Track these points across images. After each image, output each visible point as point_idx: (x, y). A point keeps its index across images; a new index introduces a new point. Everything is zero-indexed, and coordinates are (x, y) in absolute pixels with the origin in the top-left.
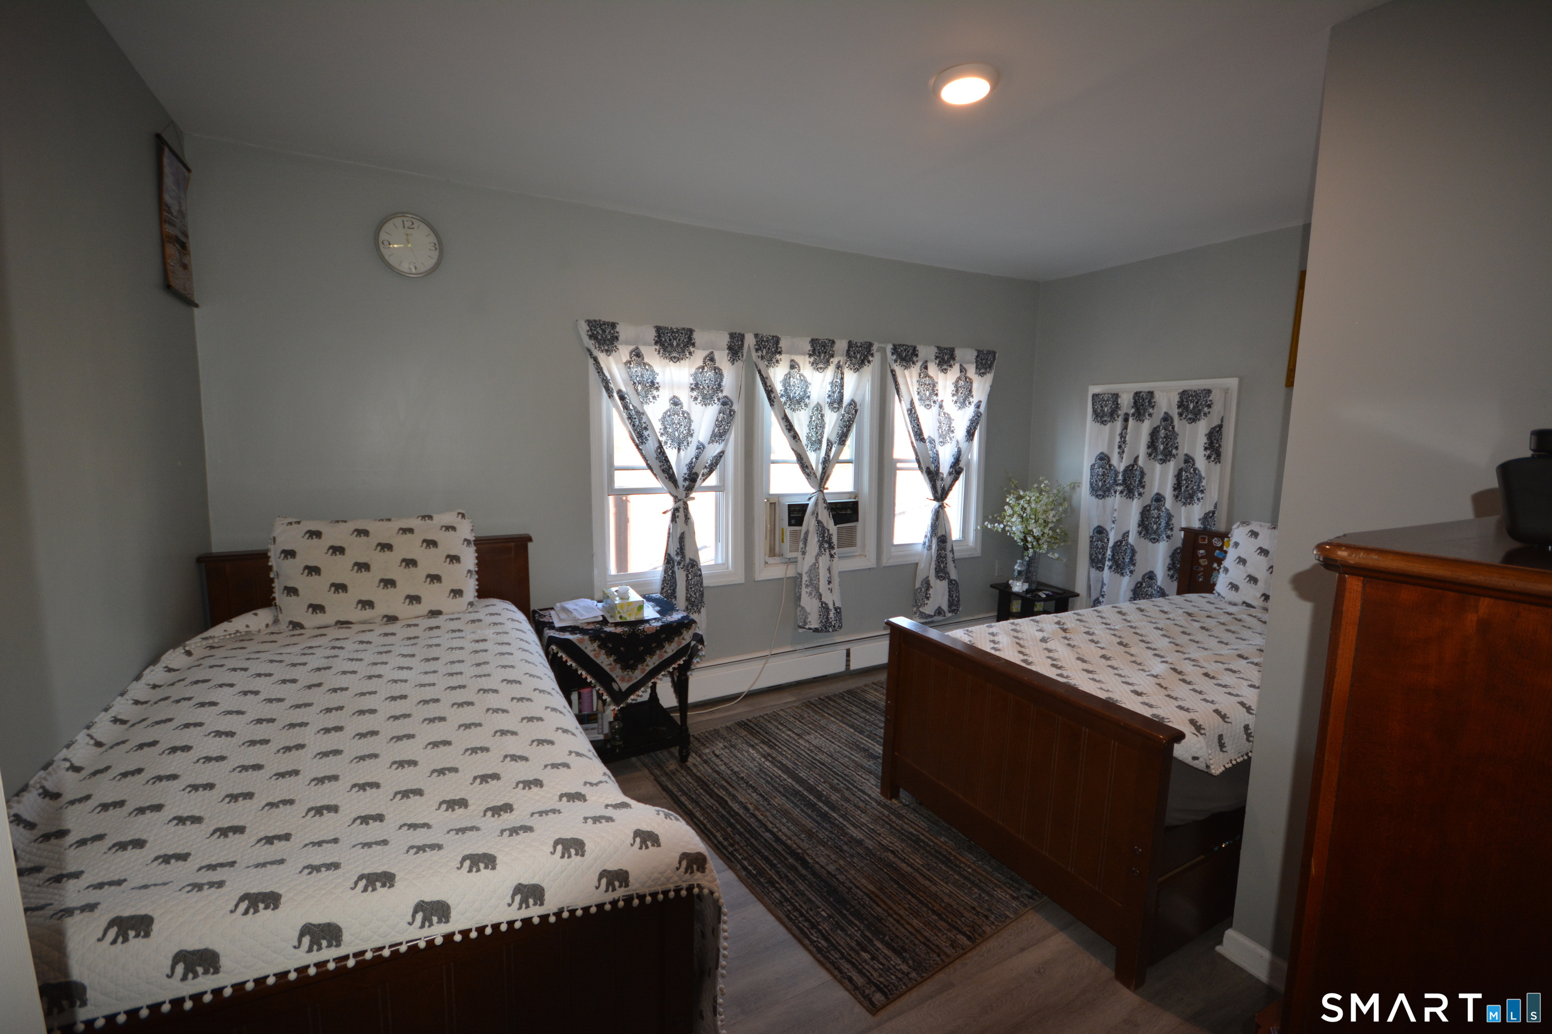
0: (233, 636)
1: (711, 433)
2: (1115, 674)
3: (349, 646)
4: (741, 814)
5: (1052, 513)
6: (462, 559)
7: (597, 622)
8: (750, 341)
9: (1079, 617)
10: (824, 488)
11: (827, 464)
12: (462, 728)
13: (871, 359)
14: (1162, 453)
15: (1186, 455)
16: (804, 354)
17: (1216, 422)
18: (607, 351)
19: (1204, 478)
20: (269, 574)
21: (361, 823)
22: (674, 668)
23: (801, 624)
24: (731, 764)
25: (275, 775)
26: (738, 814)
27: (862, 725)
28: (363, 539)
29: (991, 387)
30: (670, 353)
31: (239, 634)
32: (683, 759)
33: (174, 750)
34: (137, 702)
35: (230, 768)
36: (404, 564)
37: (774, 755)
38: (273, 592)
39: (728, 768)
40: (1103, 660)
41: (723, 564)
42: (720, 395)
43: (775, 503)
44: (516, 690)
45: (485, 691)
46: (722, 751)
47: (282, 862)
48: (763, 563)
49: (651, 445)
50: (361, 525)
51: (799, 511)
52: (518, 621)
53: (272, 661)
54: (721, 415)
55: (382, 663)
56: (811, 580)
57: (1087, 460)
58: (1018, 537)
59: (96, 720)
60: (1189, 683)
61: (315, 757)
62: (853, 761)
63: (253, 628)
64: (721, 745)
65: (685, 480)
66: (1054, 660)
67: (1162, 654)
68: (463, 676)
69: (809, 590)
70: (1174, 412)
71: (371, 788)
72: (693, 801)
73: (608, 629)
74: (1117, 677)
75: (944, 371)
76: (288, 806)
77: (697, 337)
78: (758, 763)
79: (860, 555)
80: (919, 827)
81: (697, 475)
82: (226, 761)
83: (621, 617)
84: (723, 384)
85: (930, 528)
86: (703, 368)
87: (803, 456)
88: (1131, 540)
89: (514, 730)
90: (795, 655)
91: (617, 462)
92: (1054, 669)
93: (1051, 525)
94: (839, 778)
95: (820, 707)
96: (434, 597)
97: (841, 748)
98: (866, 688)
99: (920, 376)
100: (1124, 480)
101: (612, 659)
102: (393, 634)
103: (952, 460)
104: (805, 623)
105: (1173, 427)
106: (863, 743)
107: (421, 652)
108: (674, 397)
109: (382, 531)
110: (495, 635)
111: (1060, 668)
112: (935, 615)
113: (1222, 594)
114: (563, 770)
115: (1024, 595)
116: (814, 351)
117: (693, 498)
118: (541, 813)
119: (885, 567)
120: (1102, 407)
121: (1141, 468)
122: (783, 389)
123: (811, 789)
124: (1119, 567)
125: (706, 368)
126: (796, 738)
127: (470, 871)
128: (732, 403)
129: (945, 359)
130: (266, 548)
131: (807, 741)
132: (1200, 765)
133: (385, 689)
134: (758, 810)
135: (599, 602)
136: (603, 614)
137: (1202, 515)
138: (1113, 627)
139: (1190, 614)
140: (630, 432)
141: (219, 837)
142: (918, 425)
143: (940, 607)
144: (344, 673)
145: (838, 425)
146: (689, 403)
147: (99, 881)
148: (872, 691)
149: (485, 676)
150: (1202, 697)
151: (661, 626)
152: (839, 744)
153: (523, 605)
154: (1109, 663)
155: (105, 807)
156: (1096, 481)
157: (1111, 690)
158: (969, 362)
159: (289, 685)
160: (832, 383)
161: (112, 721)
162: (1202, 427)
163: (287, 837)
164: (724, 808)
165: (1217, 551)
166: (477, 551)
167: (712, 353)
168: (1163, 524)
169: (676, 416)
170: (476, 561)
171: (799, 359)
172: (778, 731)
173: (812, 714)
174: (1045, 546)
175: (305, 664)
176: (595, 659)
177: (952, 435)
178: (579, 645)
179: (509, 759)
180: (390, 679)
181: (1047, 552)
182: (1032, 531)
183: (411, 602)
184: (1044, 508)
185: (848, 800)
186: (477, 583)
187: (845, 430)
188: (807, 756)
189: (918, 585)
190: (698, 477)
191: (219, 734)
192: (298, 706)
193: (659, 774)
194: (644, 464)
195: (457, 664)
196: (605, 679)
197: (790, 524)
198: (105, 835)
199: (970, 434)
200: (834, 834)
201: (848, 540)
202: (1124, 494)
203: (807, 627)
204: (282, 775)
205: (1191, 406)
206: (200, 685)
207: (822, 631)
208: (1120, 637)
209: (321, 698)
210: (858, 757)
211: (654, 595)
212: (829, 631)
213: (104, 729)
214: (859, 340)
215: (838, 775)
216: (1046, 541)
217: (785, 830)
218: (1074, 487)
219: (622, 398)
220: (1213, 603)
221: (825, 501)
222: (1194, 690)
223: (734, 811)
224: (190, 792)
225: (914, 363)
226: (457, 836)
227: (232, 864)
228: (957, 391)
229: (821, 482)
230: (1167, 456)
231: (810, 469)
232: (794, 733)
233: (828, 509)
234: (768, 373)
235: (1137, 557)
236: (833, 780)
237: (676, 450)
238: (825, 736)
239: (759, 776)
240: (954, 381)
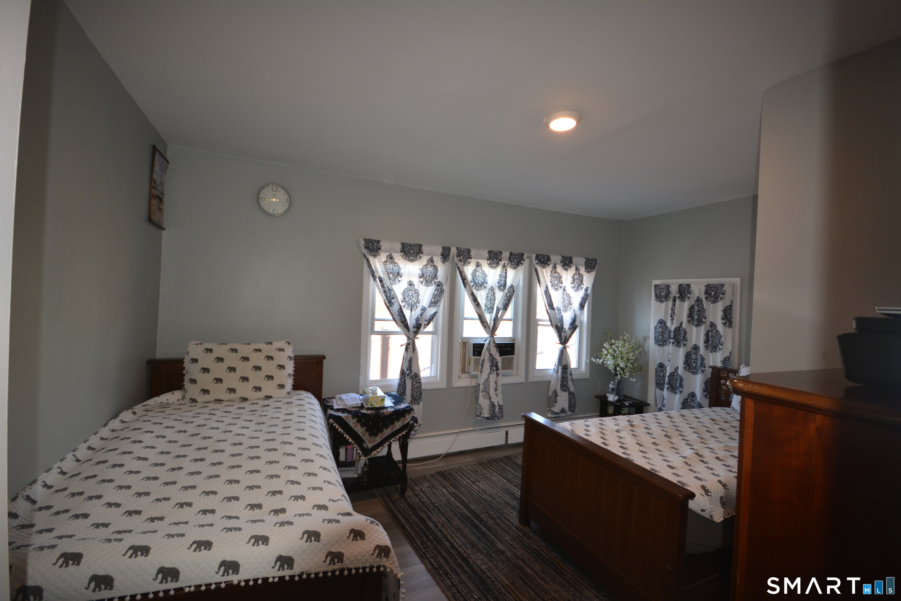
0: (159, 405)
1: (430, 302)
2: (659, 455)
3: (219, 413)
4: (433, 529)
5: (632, 354)
6: (286, 368)
7: (358, 407)
8: (454, 251)
9: (643, 418)
10: (494, 335)
11: (496, 321)
12: (268, 464)
13: (523, 262)
14: (696, 321)
15: (711, 322)
16: (484, 259)
17: (728, 303)
18: (374, 255)
19: (722, 337)
20: (183, 372)
21: (202, 514)
22: (399, 436)
23: (478, 414)
24: (431, 498)
25: (164, 483)
26: (431, 529)
27: (512, 478)
28: (234, 354)
29: (594, 279)
30: (409, 257)
31: (162, 404)
32: (403, 492)
33: (115, 466)
34: (102, 439)
35: (141, 478)
36: (254, 369)
37: (457, 494)
38: (184, 382)
39: (429, 500)
40: (653, 445)
41: (435, 377)
42: (436, 281)
43: (466, 343)
44: (302, 444)
45: (285, 443)
46: (427, 489)
47: (155, 531)
48: (458, 377)
49: (395, 308)
50: (234, 346)
51: (479, 347)
52: (313, 404)
53: (176, 420)
54: (436, 292)
55: (234, 424)
56: (485, 388)
57: (653, 323)
58: (611, 367)
59: (79, 447)
60: (705, 463)
61: (187, 475)
62: (504, 500)
63: (170, 401)
64: (426, 485)
65: (414, 327)
66: (623, 443)
67: (691, 444)
68: (275, 434)
69: (484, 394)
70: (703, 297)
71: (212, 494)
72: (405, 518)
73: (363, 411)
74: (660, 456)
75: (566, 270)
76: (166, 501)
77: (424, 248)
78: (447, 498)
79: (516, 375)
80: (541, 545)
81: (421, 325)
82: (140, 474)
83: (371, 405)
84: (438, 274)
85: (557, 360)
86: (427, 265)
87: (482, 316)
88: (680, 372)
89: (296, 466)
90: (475, 433)
91: (377, 316)
92: (621, 449)
93: (631, 361)
94: (494, 510)
95: (488, 465)
96: (269, 388)
97: (498, 491)
98: (517, 456)
99: (552, 272)
100: (674, 336)
101: (364, 429)
102: (244, 408)
103: (571, 321)
104: (481, 414)
105: (703, 306)
106: (511, 490)
107: (256, 419)
108: (410, 281)
109: (244, 350)
110: (298, 412)
111: (625, 449)
112: (560, 413)
113: (736, 408)
114: (318, 491)
115: (615, 403)
116: (490, 257)
117: (418, 338)
118: (300, 515)
119: (530, 382)
120: (660, 292)
121: (684, 329)
122: (472, 278)
123: (477, 516)
124: (673, 389)
125: (428, 266)
126: (471, 484)
127: (254, 545)
128: (442, 285)
129: (567, 263)
130: (182, 357)
131: (478, 486)
132: (706, 515)
133: (231, 438)
134: (444, 527)
135: (361, 395)
136: (361, 402)
137: (722, 359)
138: (663, 425)
139: (713, 420)
140: (384, 300)
141: (127, 516)
142: (550, 300)
143: (563, 408)
144: (212, 428)
145: (503, 299)
146: (418, 285)
147: (61, 534)
148: (519, 458)
149: (287, 434)
150: (712, 472)
151: (394, 411)
152: (497, 489)
153: (318, 395)
154: (657, 447)
155: (73, 495)
156: (658, 336)
157: (654, 464)
158: (581, 265)
159: (182, 434)
160: (500, 275)
161: (87, 448)
162: (720, 306)
163: (162, 519)
164: (423, 525)
166: (294, 363)
167: (432, 257)
168: (699, 363)
169: (411, 292)
170: (294, 369)
171: (480, 261)
172: (461, 479)
173: (482, 469)
174: (628, 374)
175: (192, 422)
176: (354, 429)
177: (571, 306)
178: (346, 420)
179: (290, 483)
180: (236, 433)
181: (629, 378)
182: (619, 364)
183: (256, 391)
184: (627, 351)
185: (498, 525)
186: (293, 381)
187: (507, 302)
188: (477, 495)
189: (550, 394)
191: (139, 458)
192: (184, 446)
193: (388, 500)
194: (391, 318)
195: (274, 427)
196: (359, 441)
197: (474, 355)
198: (70, 510)
199: (582, 306)
200: (488, 546)
201: (508, 365)
202: (675, 344)
203: (482, 416)
204: (167, 484)
205: (713, 293)
206: (136, 431)
207: (491, 419)
208: (666, 432)
209: (197, 442)
210: (507, 498)
211: (393, 393)
212: (495, 420)
213: (82, 452)
214: (516, 251)
215: (494, 508)
216: (628, 371)
217: (458, 541)
218: (645, 339)
219: (381, 281)
220: (730, 414)
221: (494, 342)
222: (708, 468)
223: (429, 527)
224: (118, 490)
225: (548, 265)
226: (251, 524)
227: (130, 531)
228: (574, 281)
229: (493, 331)
230: (699, 323)
231: (486, 324)
232: (470, 480)
233: (496, 347)
234: (463, 269)
235: (684, 383)
236: (491, 511)
237: (410, 311)
238: (489, 484)
239: (446, 506)
240: (572, 276)
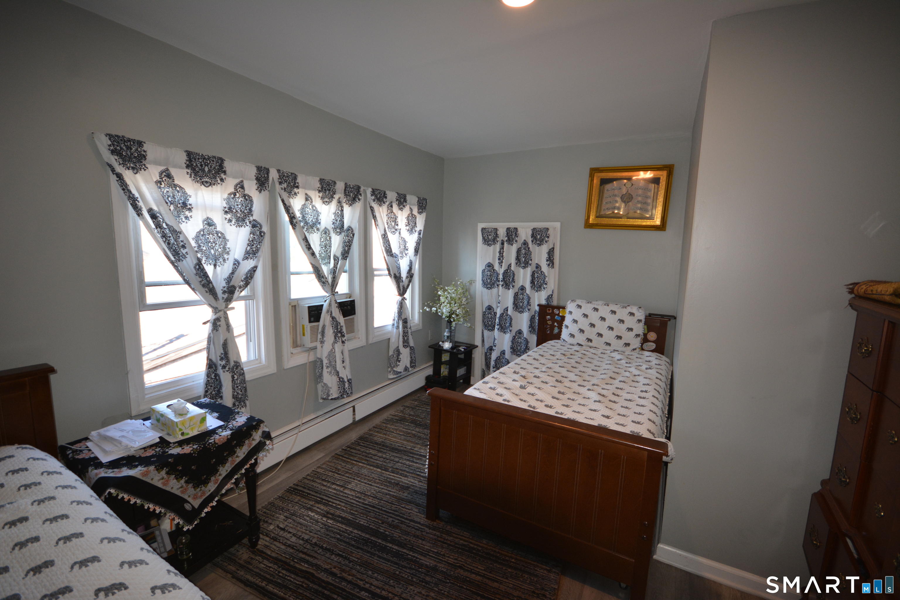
1: (244, 251)
4: (330, 581)
7: (155, 446)
8: (274, 174)
10: (335, 292)
11: (335, 273)
13: (359, 197)
14: (523, 263)
15: (537, 264)
16: (314, 190)
17: (551, 246)
18: (133, 168)
19: (547, 277)
22: (246, 469)
23: (324, 397)
24: (300, 533)
26: (327, 583)
29: (425, 221)
30: (201, 177)
32: (253, 545)
37: (332, 512)
39: (299, 538)
41: (258, 360)
42: (251, 218)
43: (295, 306)
46: (286, 523)
48: (289, 354)
49: (189, 263)
51: (317, 310)
52: (54, 472)
54: (253, 235)
56: (330, 362)
57: (479, 268)
58: (445, 315)
62: (393, 496)
65: (224, 292)
66: (542, 401)
69: (329, 370)
70: (529, 240)
73: (173, 451)
75: (401, 209)
77: (228, 165)
78: (322, 524)
79: (357, 337)
80: (465, 537)
81: (234, 287)
83: (183, 434)
84: (253, 209)
85: (397, 314)
86: (234, 194)
87: (320, 269)
88: (509, 312)
90: (318, 420)
91: (148, 279)
93: (463, 307)
94: (391, 515)
95: (346, 456)
97: (379, 487)
98: (371, 432)
99: (388, 211)
100: (503, 278)
101: (182, 481)
103: (408, 269)
104: (328, 395)
105: (529, 248)
106: (392, 479)
108: (208, 218)
111: (551, 407)
112: (403, 371)
113: (565, 340)
115: (450, 350)
116: (322, 188)
117: (233, 308)
119: (370, 344)
120: (488, 236)
121: (512, 271)
122: (301, 216)
123: (376, 533)
124: (503, 329)
125: (237, 194)
126: (342, 489)
128: (261, 226)
129: (402, 201)
131: (351, 489)
134: (343, 571)
135: (146, 420)
136: (159, 435)
137: (546, 297)
140: (164, 249)
142: (389, 245)
143: (405, 366)
145: (341, 245)
146: (223, 224)
148: (376, 434)
150: (632, 411)
152: (376, 485)
156: (487, 279)
157: (592, 418)
158: (414, 205)
160: (335, 213)
162: (545, 249)
165: (556, 316)
167: (242, 181)
168: (526, 302)
169: (210, 235)
171: (312, 194)
172: (325, 488)
173: (343, 464)
174: (462, 320)
177: (406, 252)
181: (464, 323)
185: (407, 533)
187: (346, 249)
188: (358, 503)
189: (391, 353)
190: (235, 289)
193: (234, 569)
194: (179, 279)
196: (176, 503)
197: (310, 322)
199: (416, 251)
200: (413, 569)
201: (352, 329)
202: (504, 286)
203: (330, 398)
205: (539, 237)
207: (338, 398)
211: (205, 402)
212: (344, 398)
214: (352, 183)
215: (388, 512)
216: (462, 317)
217: (374, 582)
218: (471, 282)
219: (154, 217)
221: (336, 301)
223: (322, 581)
225: (384, 203)
228: (408, 223)
229: (333, 287)
230: (526, 264)
231: (323, 278)
232: (338, 485)
233: (338, 308)
234: (290, 203)
235: (513, 322)
236: (388, 519)
237: (212, 267)
238: (362, 481)
239: (328, 537)
240: (406, 216)
